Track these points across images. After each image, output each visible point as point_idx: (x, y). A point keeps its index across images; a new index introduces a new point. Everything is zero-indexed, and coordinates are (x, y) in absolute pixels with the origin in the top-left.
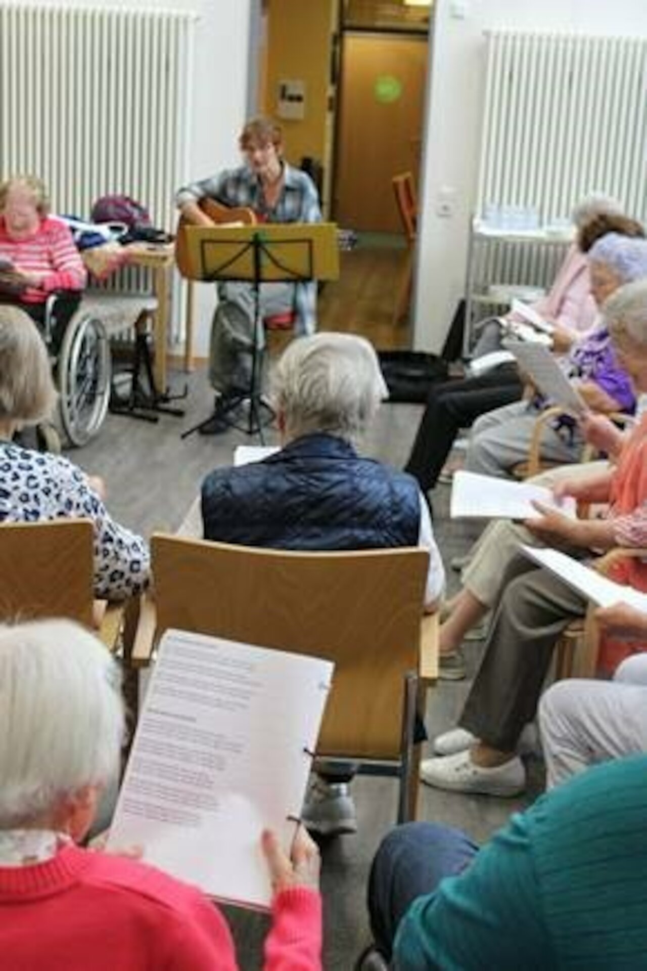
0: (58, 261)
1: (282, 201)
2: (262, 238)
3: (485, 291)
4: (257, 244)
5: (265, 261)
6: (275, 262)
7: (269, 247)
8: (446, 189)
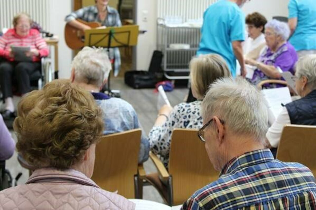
0: (38, 45)
1: (107, 18)
2: (113, 32)
3: (168, 46)
4: (110, 34)
5: (113, 40)
6: (116, 40)
7: (114, 35)
8: (145, 12)
